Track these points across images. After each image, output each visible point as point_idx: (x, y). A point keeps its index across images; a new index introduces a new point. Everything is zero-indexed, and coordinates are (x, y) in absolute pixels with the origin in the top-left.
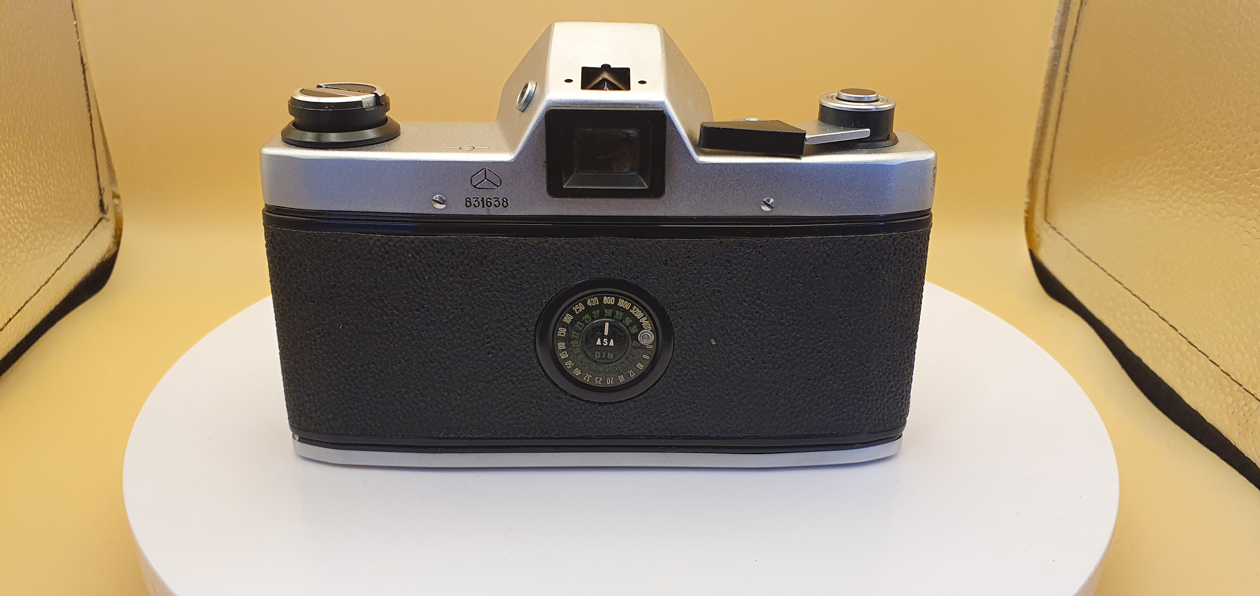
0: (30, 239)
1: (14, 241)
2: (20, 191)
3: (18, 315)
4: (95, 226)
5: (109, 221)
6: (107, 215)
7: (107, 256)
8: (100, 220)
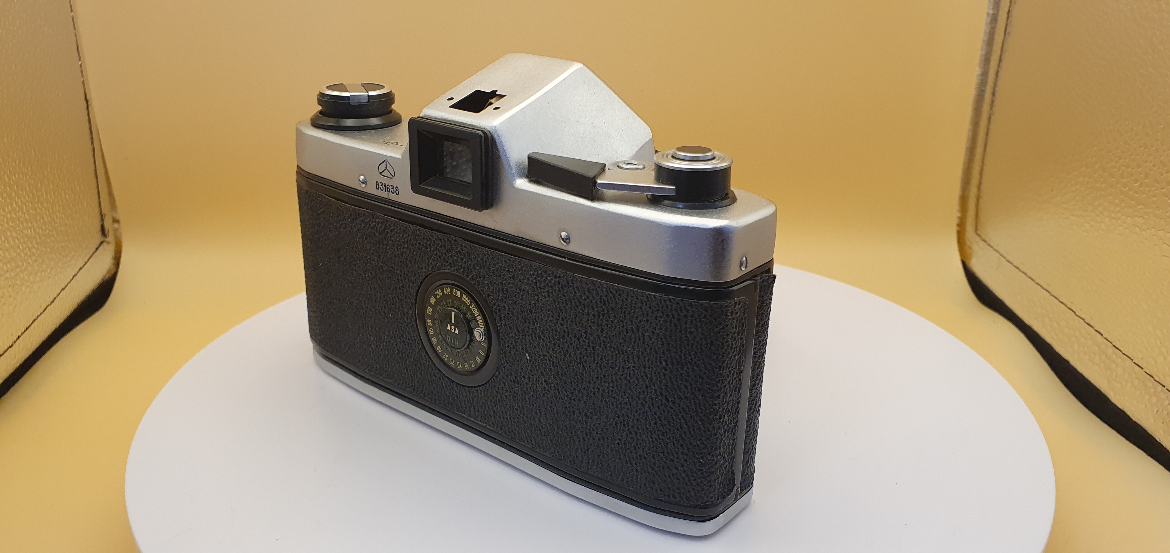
0: (37, 262)
1: (23, 264)
2: (28, 218)
3: (26, 332)
4: (97, 249)
5: (110, 243)
6: (108, 239)
7: (108, 275)
8: (101, 243)
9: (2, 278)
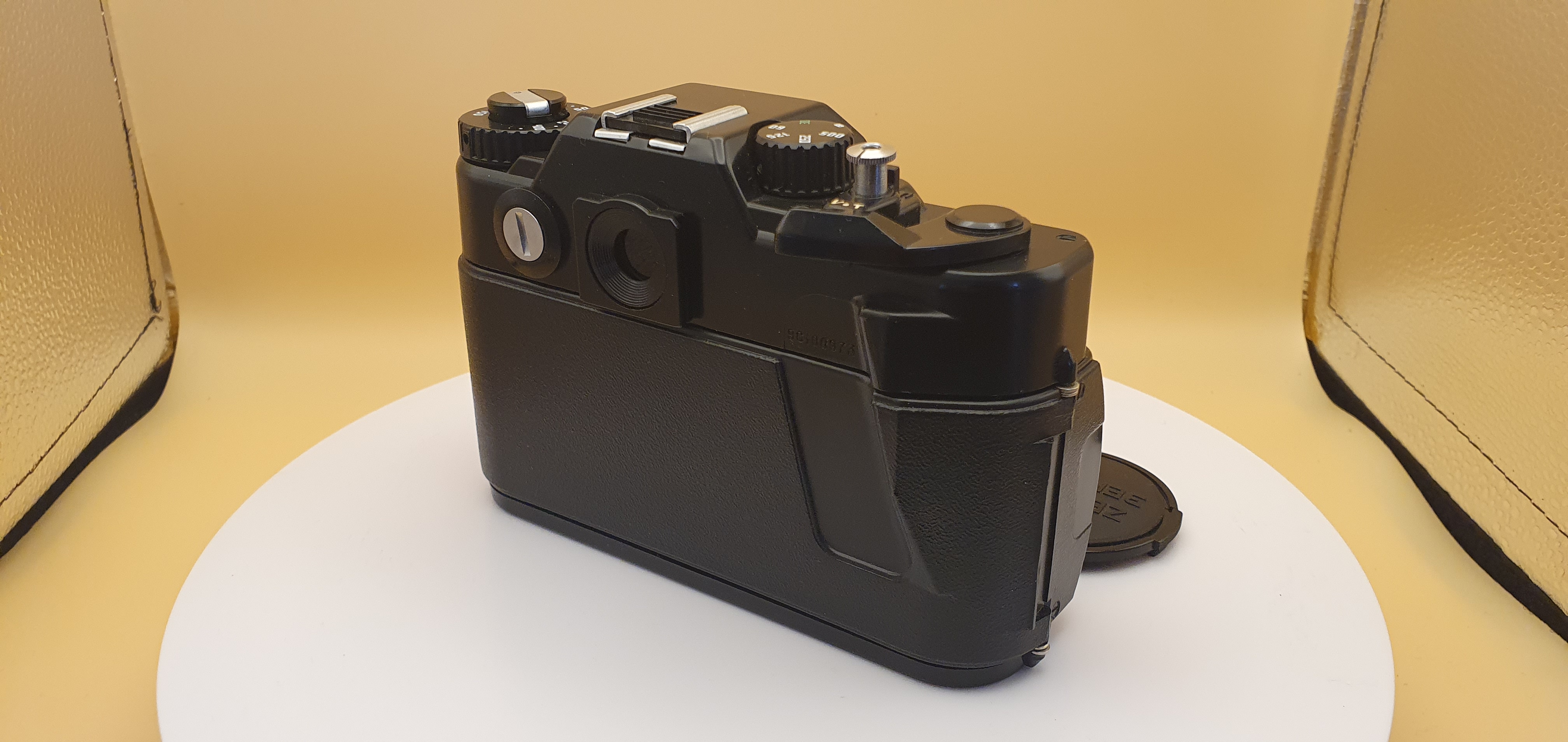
0: (64, 355)
1: (45, 360)
2: (50, 297)
3: (52, 450)
4: (146, 328)
5: (161, 320)
6: (160, 312)
7: (160, 363)
8: (152, 319)
9: (17, 382)
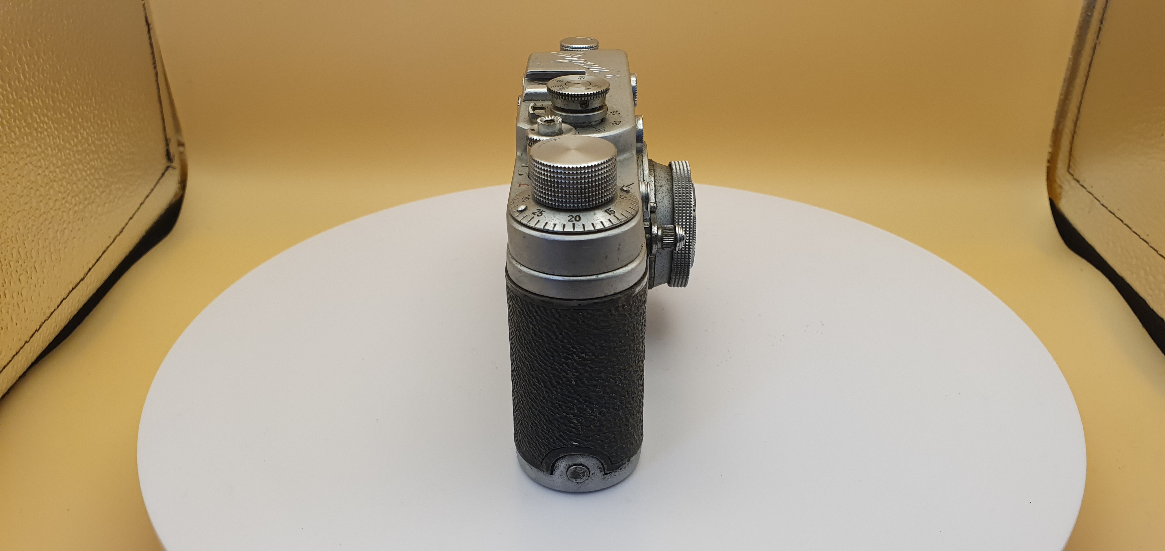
0: (104, 193)
1: (90, 197)
2: (94, 149)
3: (97, 264)
4: (163, 174)
5: (175, 169)
6: (173, 163)
7: (174, 200)
8: (168, 168)
9: (71, 212)
